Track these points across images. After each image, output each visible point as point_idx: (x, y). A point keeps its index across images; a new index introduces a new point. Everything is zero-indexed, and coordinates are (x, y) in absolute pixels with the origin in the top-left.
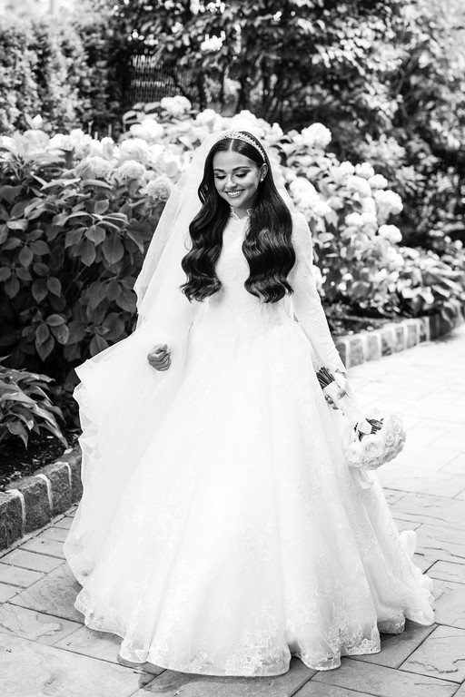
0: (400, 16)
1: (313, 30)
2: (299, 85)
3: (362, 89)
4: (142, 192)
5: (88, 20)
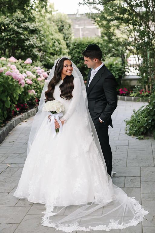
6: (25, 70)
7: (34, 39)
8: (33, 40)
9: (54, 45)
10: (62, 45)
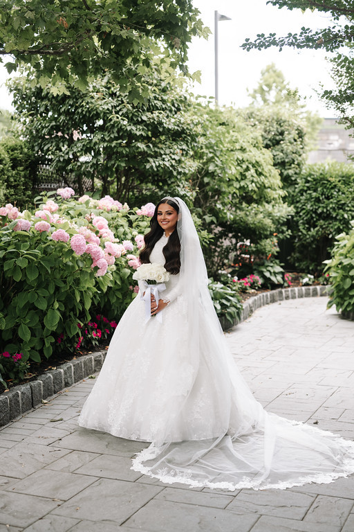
0: (196, 142)
1: (146, 149)
2: (139, 182)
3: (176, 184)
4: (49, 238)
5: (12, 143)
6: (135, 232)
7: (173, 154)
9: (243, 177)
10: (266, 177)
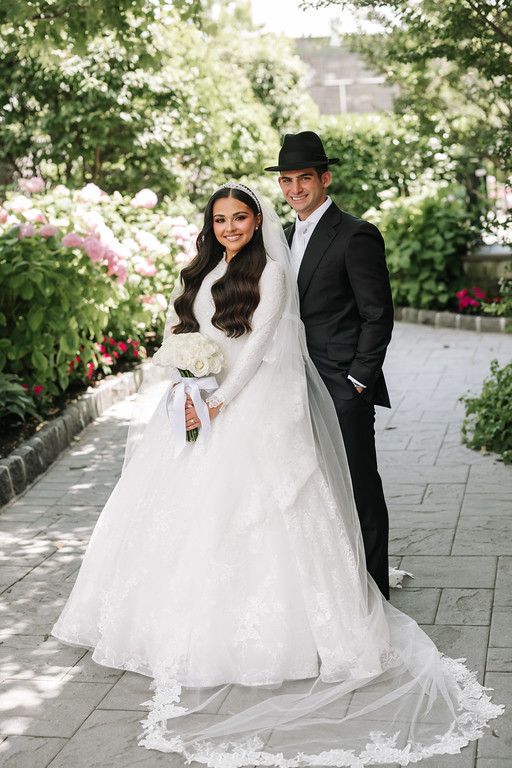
4: (57, 245)
6: (134, 228)
7: (164, 123)
8: (162, 128)
9: (236, 145)
10: (264, 143)
